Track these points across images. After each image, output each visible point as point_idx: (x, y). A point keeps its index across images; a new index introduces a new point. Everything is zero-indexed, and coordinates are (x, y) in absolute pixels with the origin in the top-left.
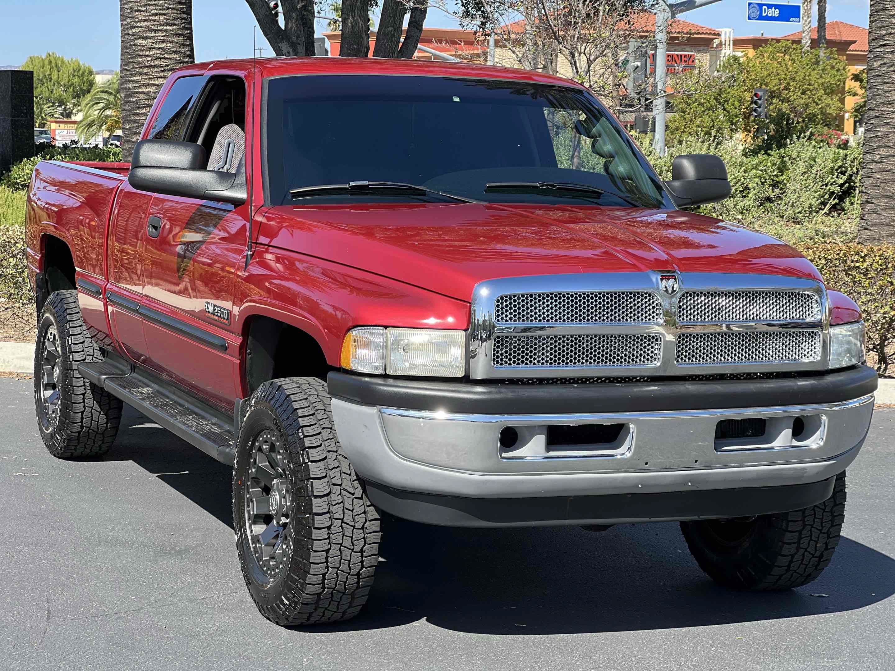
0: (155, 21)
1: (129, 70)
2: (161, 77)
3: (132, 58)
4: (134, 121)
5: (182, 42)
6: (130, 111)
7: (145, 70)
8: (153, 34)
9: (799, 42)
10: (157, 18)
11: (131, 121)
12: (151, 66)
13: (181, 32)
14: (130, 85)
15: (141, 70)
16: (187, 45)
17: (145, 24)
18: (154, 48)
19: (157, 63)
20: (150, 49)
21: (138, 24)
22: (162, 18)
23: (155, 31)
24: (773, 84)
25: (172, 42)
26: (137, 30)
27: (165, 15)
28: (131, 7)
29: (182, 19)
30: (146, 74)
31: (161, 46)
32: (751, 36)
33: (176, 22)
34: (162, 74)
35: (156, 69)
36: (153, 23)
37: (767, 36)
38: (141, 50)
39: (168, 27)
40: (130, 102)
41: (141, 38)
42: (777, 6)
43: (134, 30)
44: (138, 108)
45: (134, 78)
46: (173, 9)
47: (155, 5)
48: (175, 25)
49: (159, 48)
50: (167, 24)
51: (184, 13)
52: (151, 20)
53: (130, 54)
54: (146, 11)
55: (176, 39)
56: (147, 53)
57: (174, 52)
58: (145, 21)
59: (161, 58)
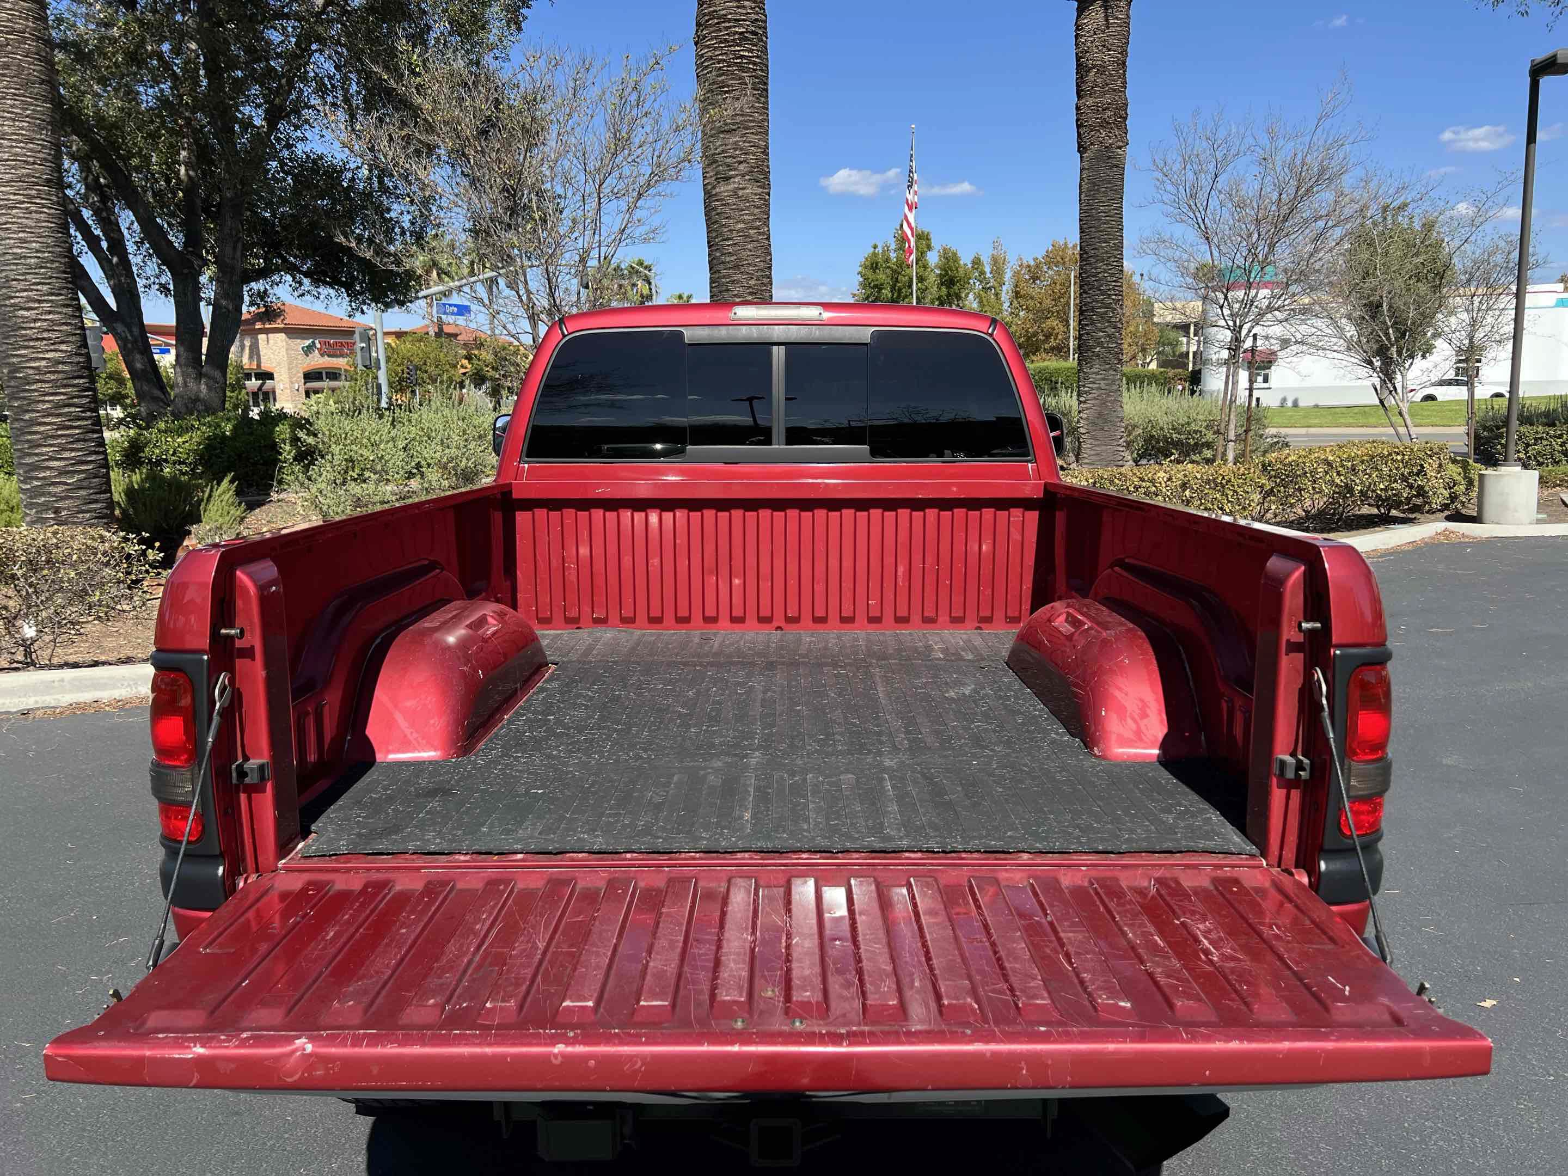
0: (37, 290)
1: (11, 344)
2: (51, 351)
3: (13, 331)
4: (24, 398)
5: (71, 313)
6: (17, 387)
7: (32, 344)
8: (37, 305)
9: (428, 334)
10: (39, 287)
11: (21, 398)
12: (38, 339)
13: (69, 302)
14: (15, 360)
15: (26, 343)
16: (77, 317)
17: (25, 294)
18: (40, 319)
19: (45, 335)
20: (35, 321)
21: (17, 294)
22: (45, 288)
23: (39, 301)
24: (416, 360)
25: (60, 313)
26: (17, 300)
27: (49, 284)
28: (6, 276)
29: (68, 289)
30: (32, 347)
31: (47, 317)
32: (393, 330)
33: (63, 292)
34: (52, 347)
35: (45, 342)
36: (35, 293)
37: (404, 329)
38: (23, 322)
39: (54, 298)
40: (16, 377)
41: (22, 309)
42: (456, 306)
43: (12, 301)
44: (28, 384)
45: (19, 352)
46: (57, 278)
47: (36, 274)
48: (61, 295)
49: (46, 320)
50: (52, 294)
51: (70, 282)
52: (32, 290)
53: (9, 327)
54: (26, 280)
55: (64, 310)
56: (32, 325)
57: (63, 324)
58: (25, 290)
59: (49, 331)
